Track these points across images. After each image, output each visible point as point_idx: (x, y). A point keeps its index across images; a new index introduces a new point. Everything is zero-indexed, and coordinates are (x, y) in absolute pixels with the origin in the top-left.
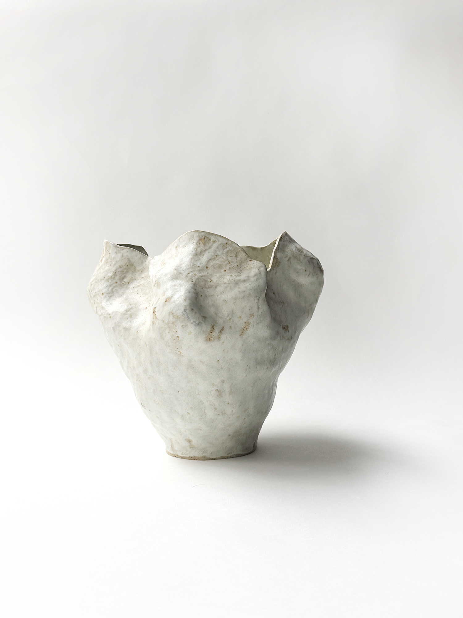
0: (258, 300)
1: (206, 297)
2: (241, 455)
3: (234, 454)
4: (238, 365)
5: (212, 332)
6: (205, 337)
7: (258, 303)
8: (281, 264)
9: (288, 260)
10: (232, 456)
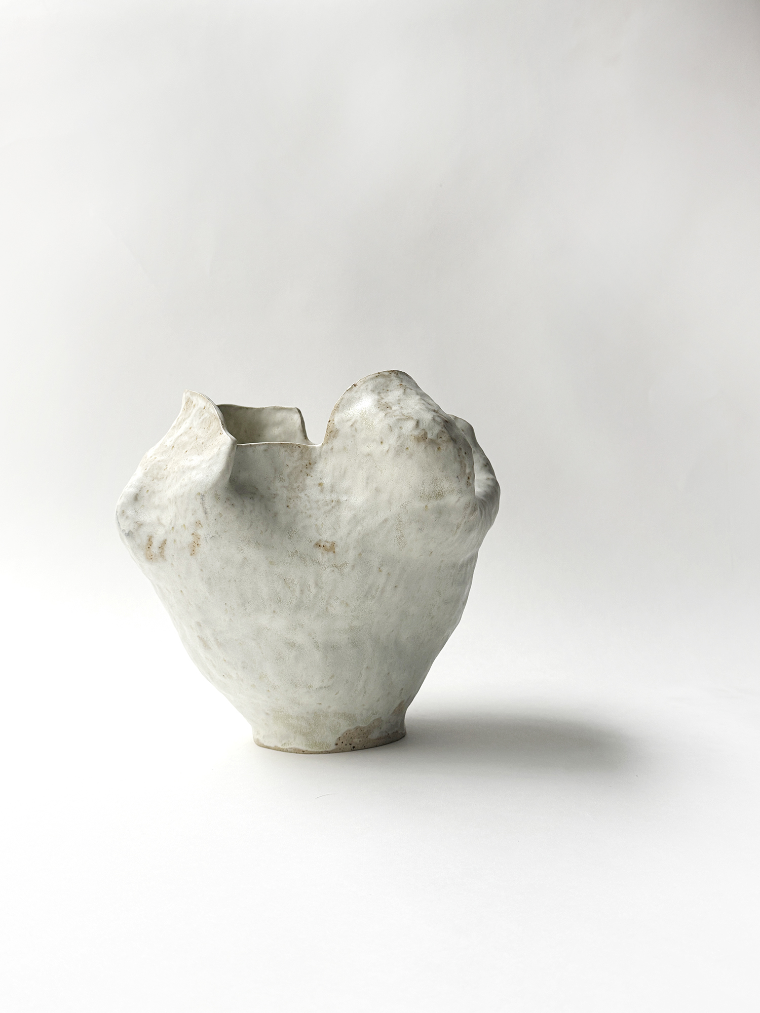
0: (202, 499)
1: (154, 493)
2: (303, 752)
3: (291, 747)
4: (209, 601)
5: (150, 547)
6: (143, 553)
7: (203, 504)
8: (340, 432)
9: (352, 425)
10: (289, 750)
